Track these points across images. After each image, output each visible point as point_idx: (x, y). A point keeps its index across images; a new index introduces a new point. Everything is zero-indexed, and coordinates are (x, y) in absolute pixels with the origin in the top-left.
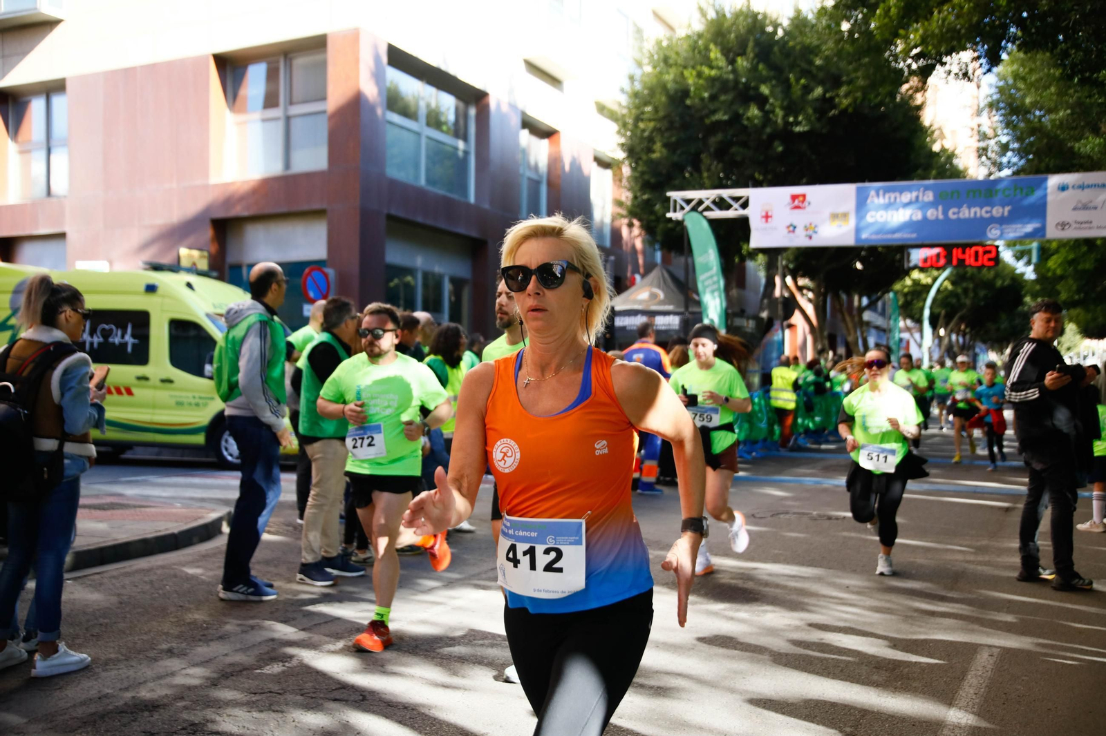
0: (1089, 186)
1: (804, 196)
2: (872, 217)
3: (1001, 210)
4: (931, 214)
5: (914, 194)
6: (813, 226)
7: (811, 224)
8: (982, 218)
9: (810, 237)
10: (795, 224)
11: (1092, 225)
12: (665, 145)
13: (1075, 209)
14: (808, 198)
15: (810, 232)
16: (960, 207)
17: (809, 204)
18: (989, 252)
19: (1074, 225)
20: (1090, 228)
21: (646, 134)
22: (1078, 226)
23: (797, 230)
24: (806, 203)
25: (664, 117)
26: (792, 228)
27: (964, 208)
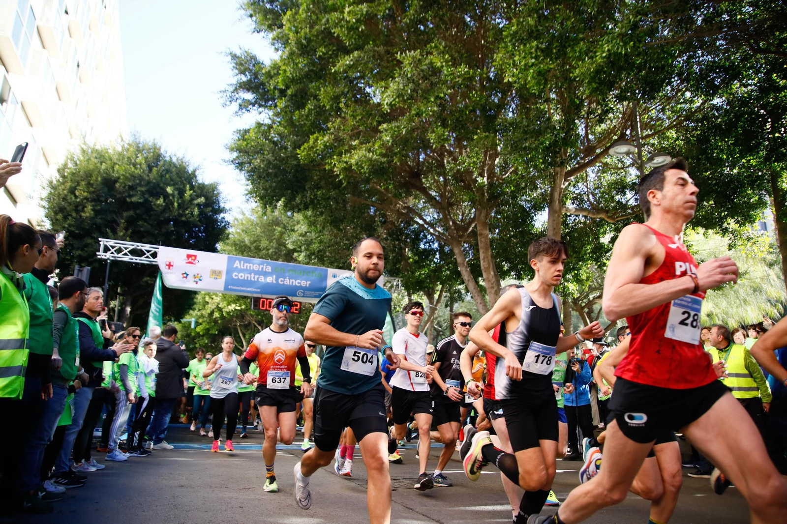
1: (195, 256)
2: (236, 276)
3: (306, 283)
4: (269, 279)
5: (261, 266)
6: (200, 276)
7: (198, 274)
8: (296, 285)
9: (197, 283)
10: (188, 273)
12: (93, 210)
14: (198, 259)
15: (197, 280)
16: (285, 278)
17: (198, 261)
18: (297, 305)
21: (78, 200)
23: (188, 276)
24: (196, 261)
25: (94, 192)
26: (186, 275)
27: (287, 279)
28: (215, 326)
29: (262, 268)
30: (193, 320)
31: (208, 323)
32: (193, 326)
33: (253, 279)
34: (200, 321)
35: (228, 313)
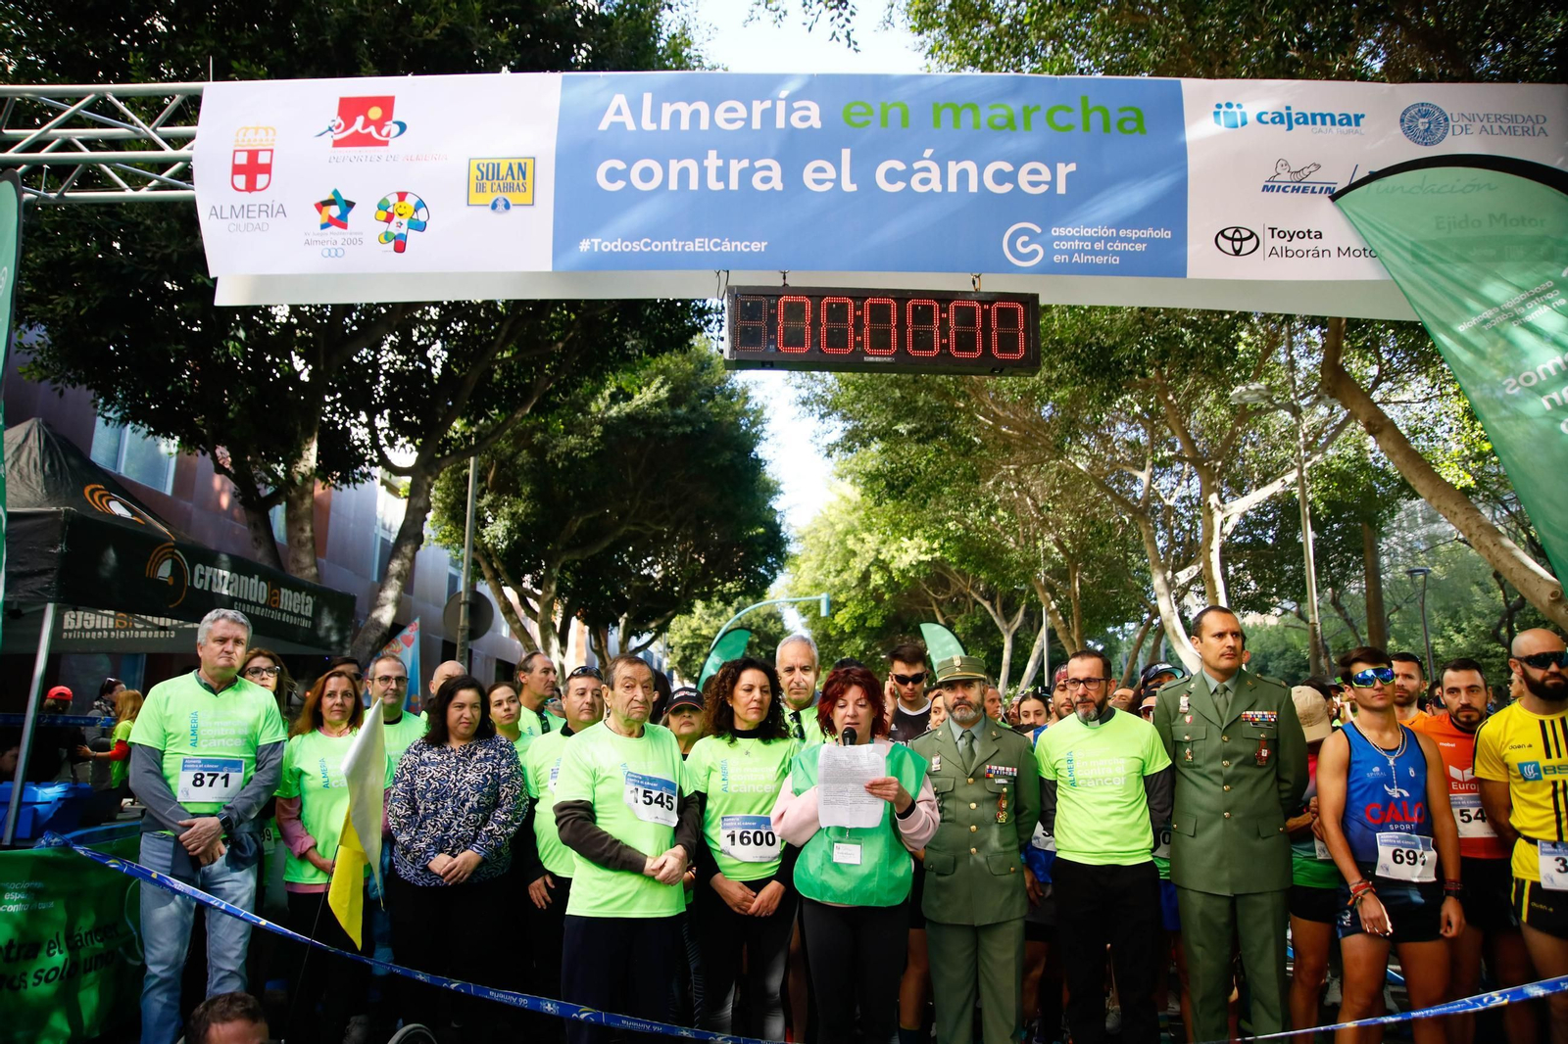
0: (1304, 119)
1: (387, 104)
2: (612, 176)
3: (1046, 175)
4: (817, 176)
5: (758, 107)
6: (411, 201)
7: (402, 196)
8: (984, 195)
9: (400, 247)
10: (346, 196)
11: (1320, 244)
13: (1266, 188)
14: (399, 113)
15: (399, 227)
16: (913, 156)
17: (403, 127)
19: (1269, 242)
20: (1317, 254)
22: (1279, 243)
23: (352, 216)
26: (337, 210)
27: (927, 161)
28: (877, 606)
29: (769, 116)
30: (823, 597)
31: (861, 602)
32: (824, 612)
33: (714, 185)
34: (842, 598)
35: (904, 573)
